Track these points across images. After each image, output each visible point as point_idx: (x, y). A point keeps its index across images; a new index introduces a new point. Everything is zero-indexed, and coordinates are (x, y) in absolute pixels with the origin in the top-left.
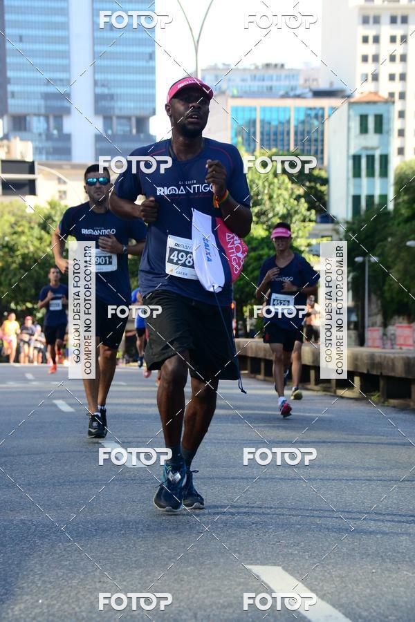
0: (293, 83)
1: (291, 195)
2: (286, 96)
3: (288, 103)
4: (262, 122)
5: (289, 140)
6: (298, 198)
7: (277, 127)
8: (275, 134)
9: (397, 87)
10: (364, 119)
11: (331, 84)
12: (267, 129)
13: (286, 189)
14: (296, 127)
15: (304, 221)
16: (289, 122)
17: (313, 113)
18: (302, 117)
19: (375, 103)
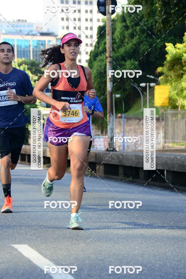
0: (31, 29)
2: (28, 34)
3: (29, 38)
4: (18, 46)
5: (30, 55)
7: (24, 49)
8: (24, 52)
11: (48, 30)
12: (20, 49)
14: (33, 49)
16: (29, 47)
17: (40, 43)
18: (36, 44)
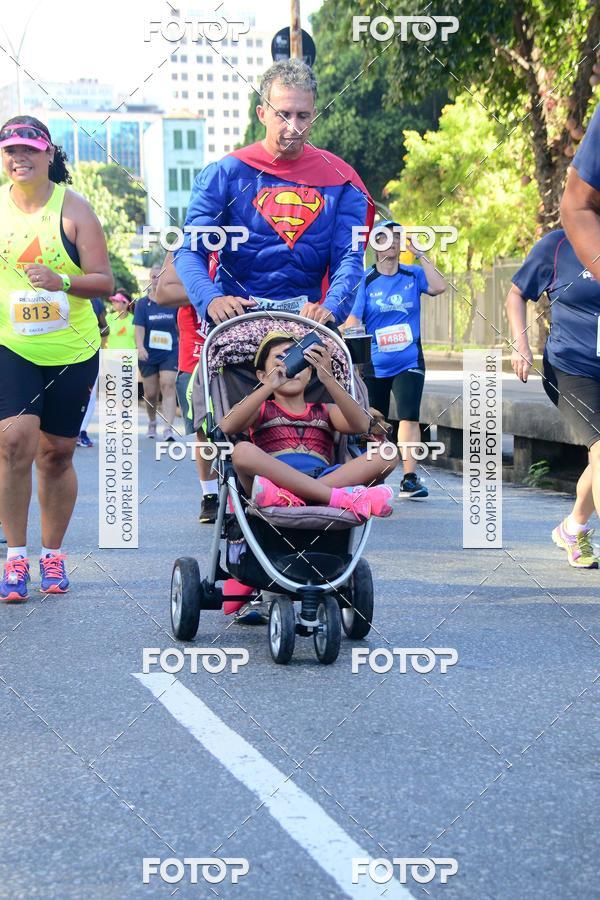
0: (108, 97)
1: (111, 207)
2: (100, 110)
4: (80, 134)
6: (118, 210)
7: (94, 139)
8: (93, 147)
9: (206, 104)
10: (177, 134)
11: (144, 100)
13: (107, 201)
14: (113, 140)
15: (125, 231)
16: (105, 135)
17: (128, 127)
18: (118, 131)
19: (187, 119)
